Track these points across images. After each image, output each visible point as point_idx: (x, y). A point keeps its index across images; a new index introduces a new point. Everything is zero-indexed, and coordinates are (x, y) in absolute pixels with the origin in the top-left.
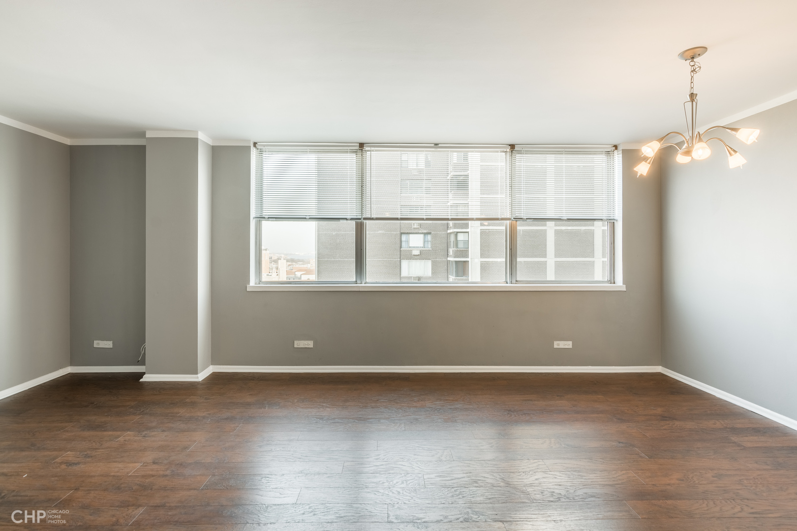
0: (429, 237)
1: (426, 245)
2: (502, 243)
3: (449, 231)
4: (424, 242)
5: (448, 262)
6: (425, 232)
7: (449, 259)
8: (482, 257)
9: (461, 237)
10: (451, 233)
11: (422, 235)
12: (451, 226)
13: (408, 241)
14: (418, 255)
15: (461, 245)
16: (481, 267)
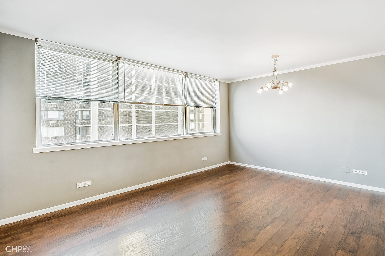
0: (62, 113)
1: (60, 118)
2: (111, 117)
3: (76, 110)
4: (59, 116)
5: (76, 127)
6: (60, 110)
7: (76, 126)
8: (99, 124)
9: (85, 113)
10: (78, 111)
11: (57, 112)
12: (78, 107)
13: (46, 116)
14: (55, 124)
15: (85, 118)
16: (99, 129)
